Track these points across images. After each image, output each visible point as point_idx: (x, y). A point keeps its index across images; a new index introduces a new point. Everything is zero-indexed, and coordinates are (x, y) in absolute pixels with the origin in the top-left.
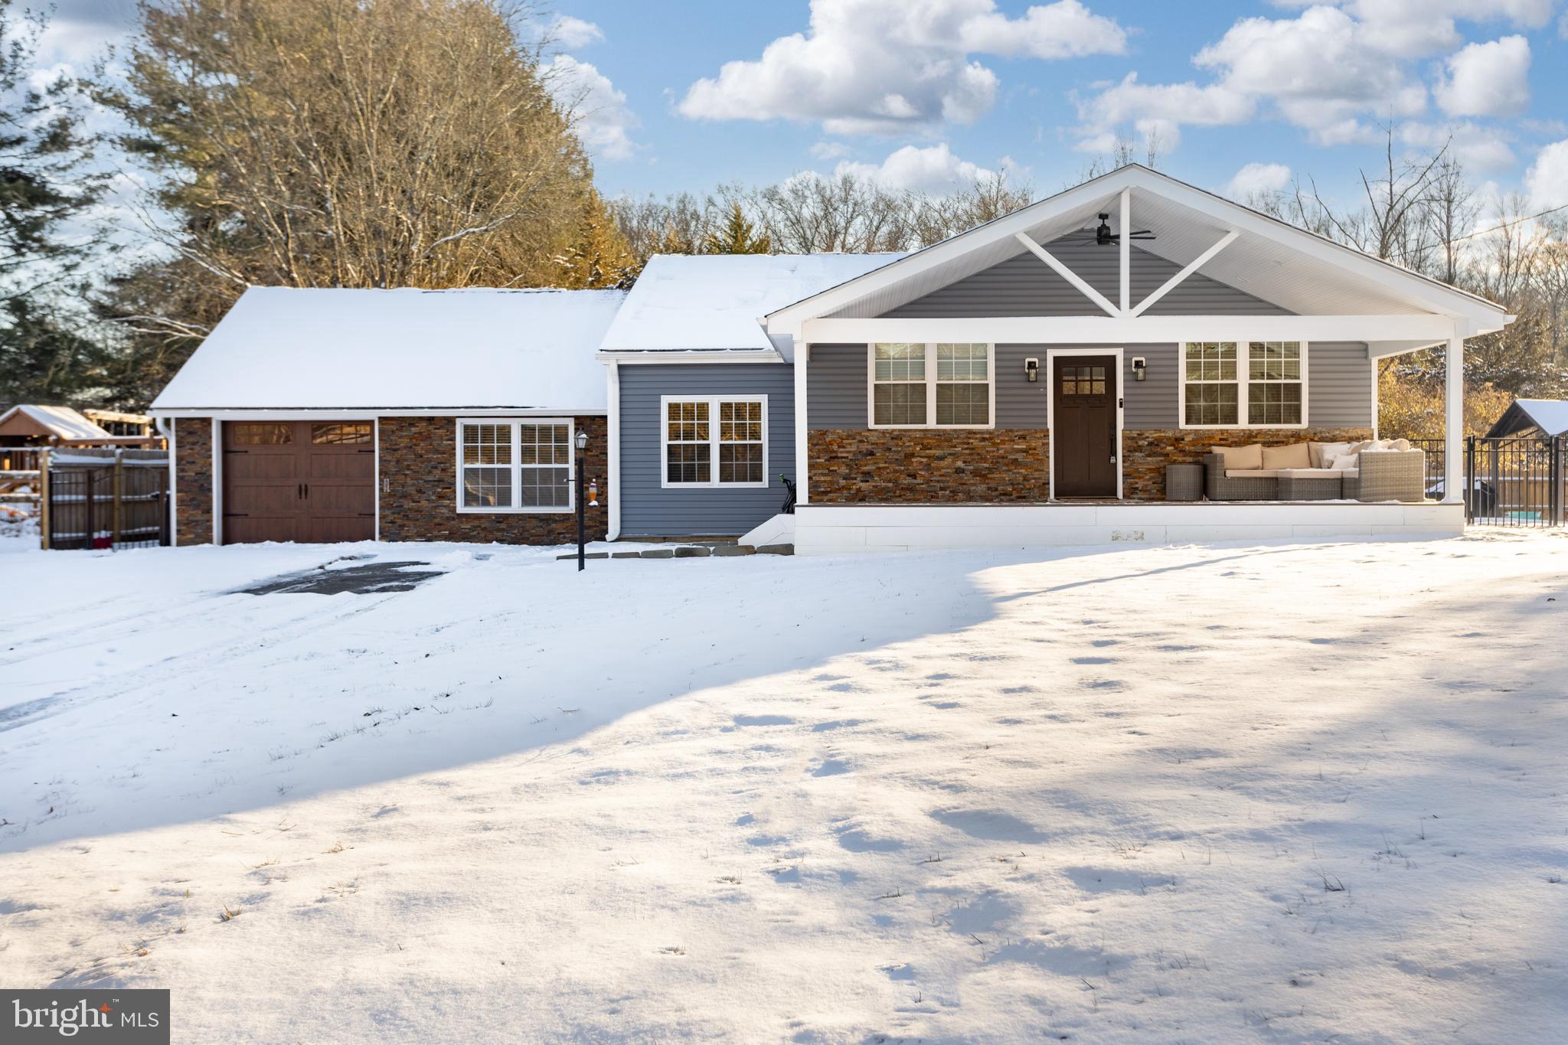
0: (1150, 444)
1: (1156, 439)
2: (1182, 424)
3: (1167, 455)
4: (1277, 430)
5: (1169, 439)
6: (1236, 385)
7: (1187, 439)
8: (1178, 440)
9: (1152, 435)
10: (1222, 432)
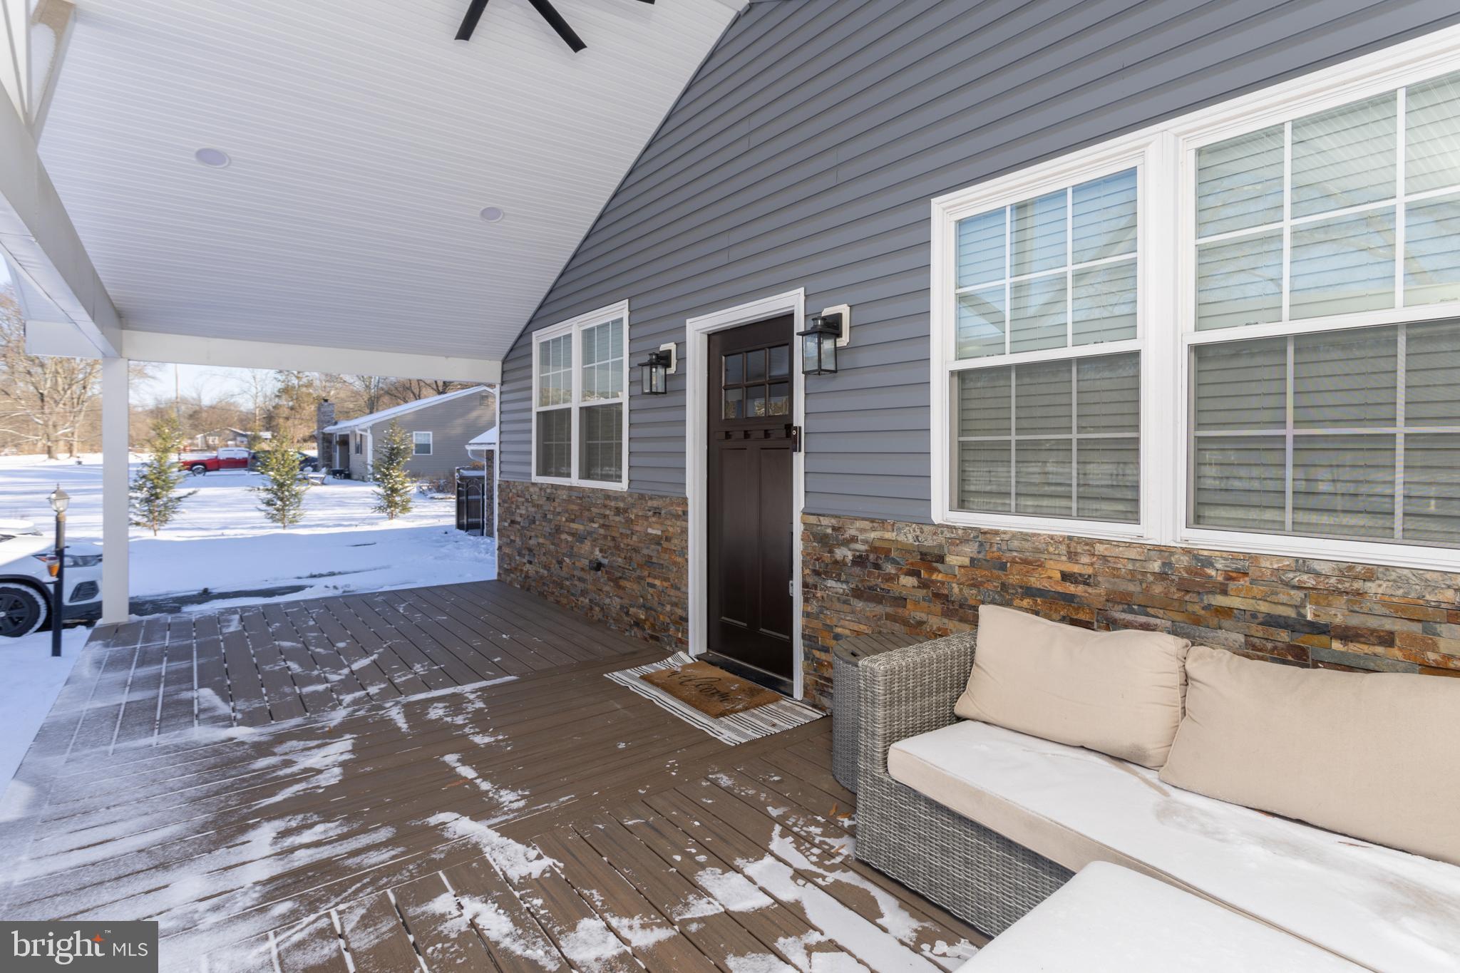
0: (859, 560)
1: (874, 549)
2: (941, 510)
3: (901, 601)
4: (1348, 570)
5: (906, 550)
6: (1135, 356)
7: (952, 560)
8: (930, 559)
9: (866, 535)
10: (1073, 547)
